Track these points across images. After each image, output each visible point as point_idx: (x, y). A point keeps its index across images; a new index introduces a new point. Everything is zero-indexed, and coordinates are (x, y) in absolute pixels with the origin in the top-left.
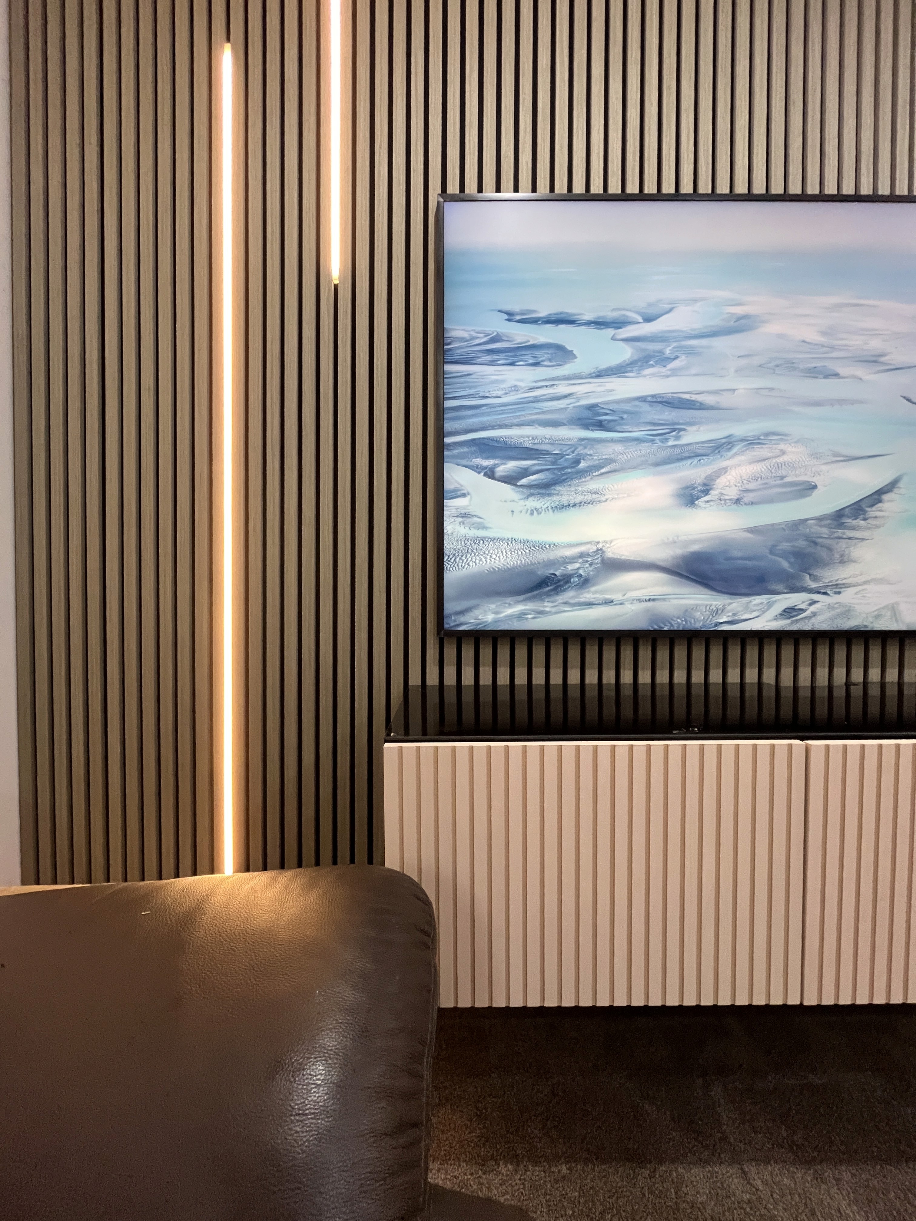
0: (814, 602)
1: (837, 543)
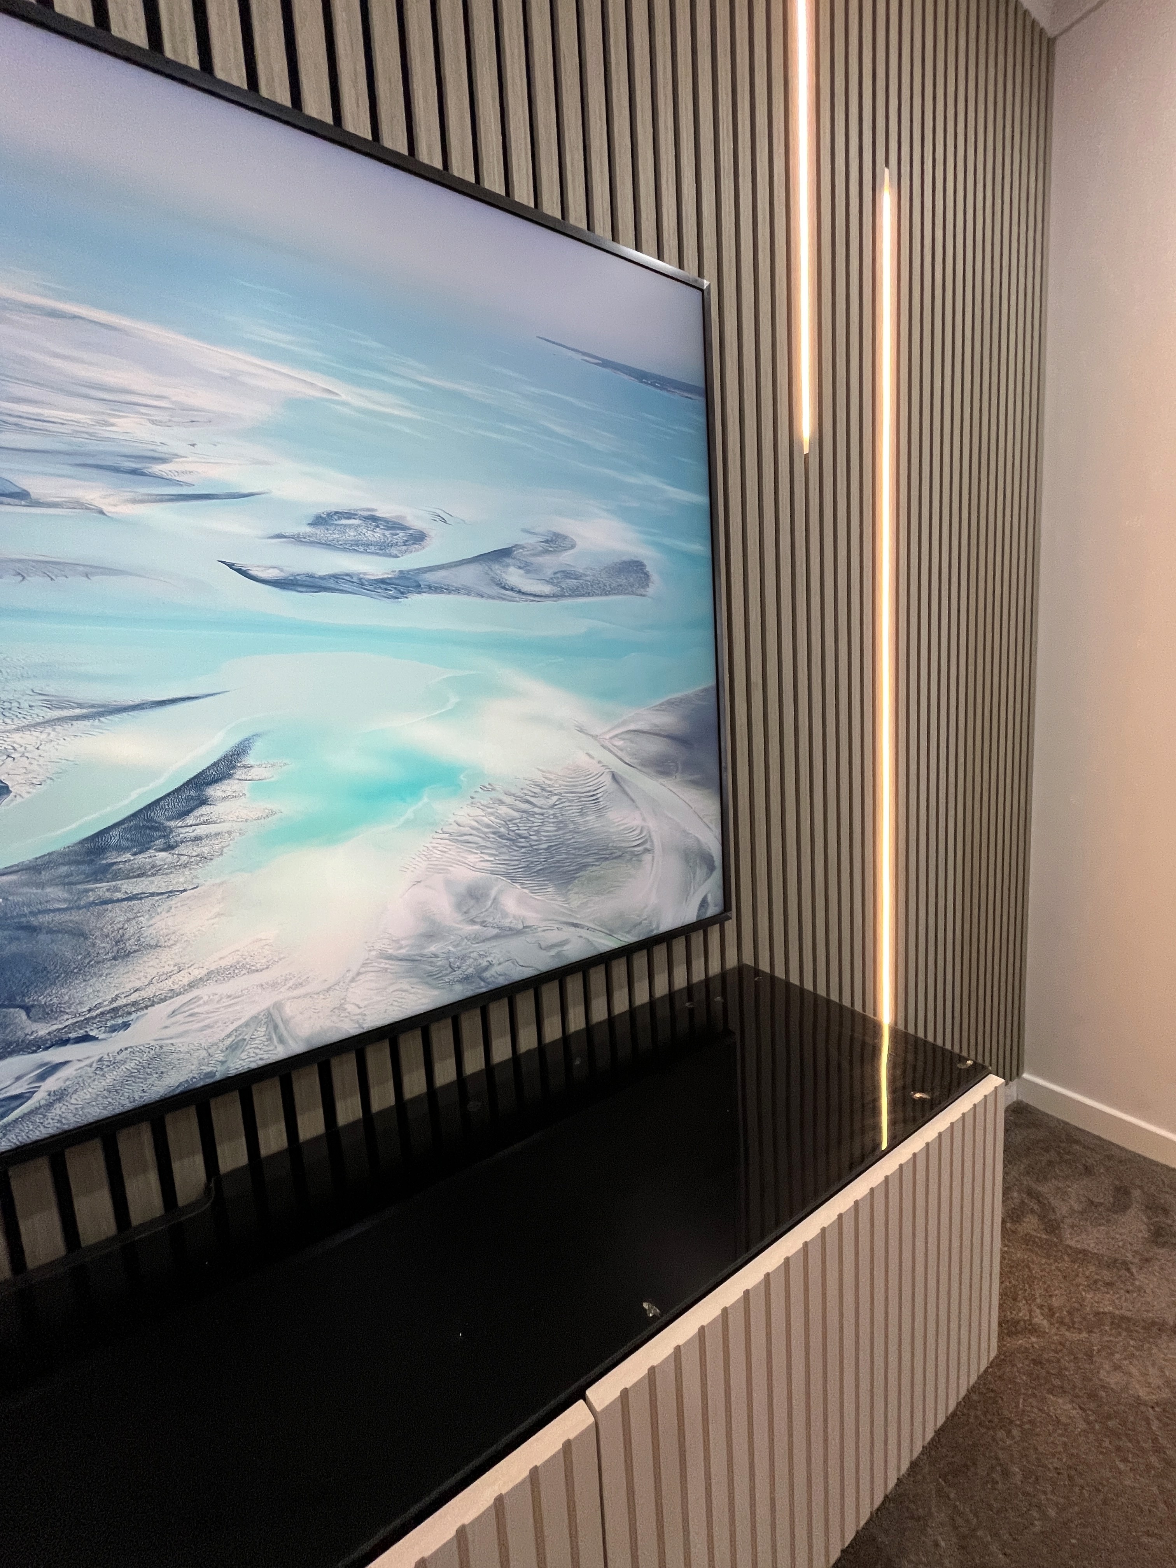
0: (54, 1068)
1: (99, 916)
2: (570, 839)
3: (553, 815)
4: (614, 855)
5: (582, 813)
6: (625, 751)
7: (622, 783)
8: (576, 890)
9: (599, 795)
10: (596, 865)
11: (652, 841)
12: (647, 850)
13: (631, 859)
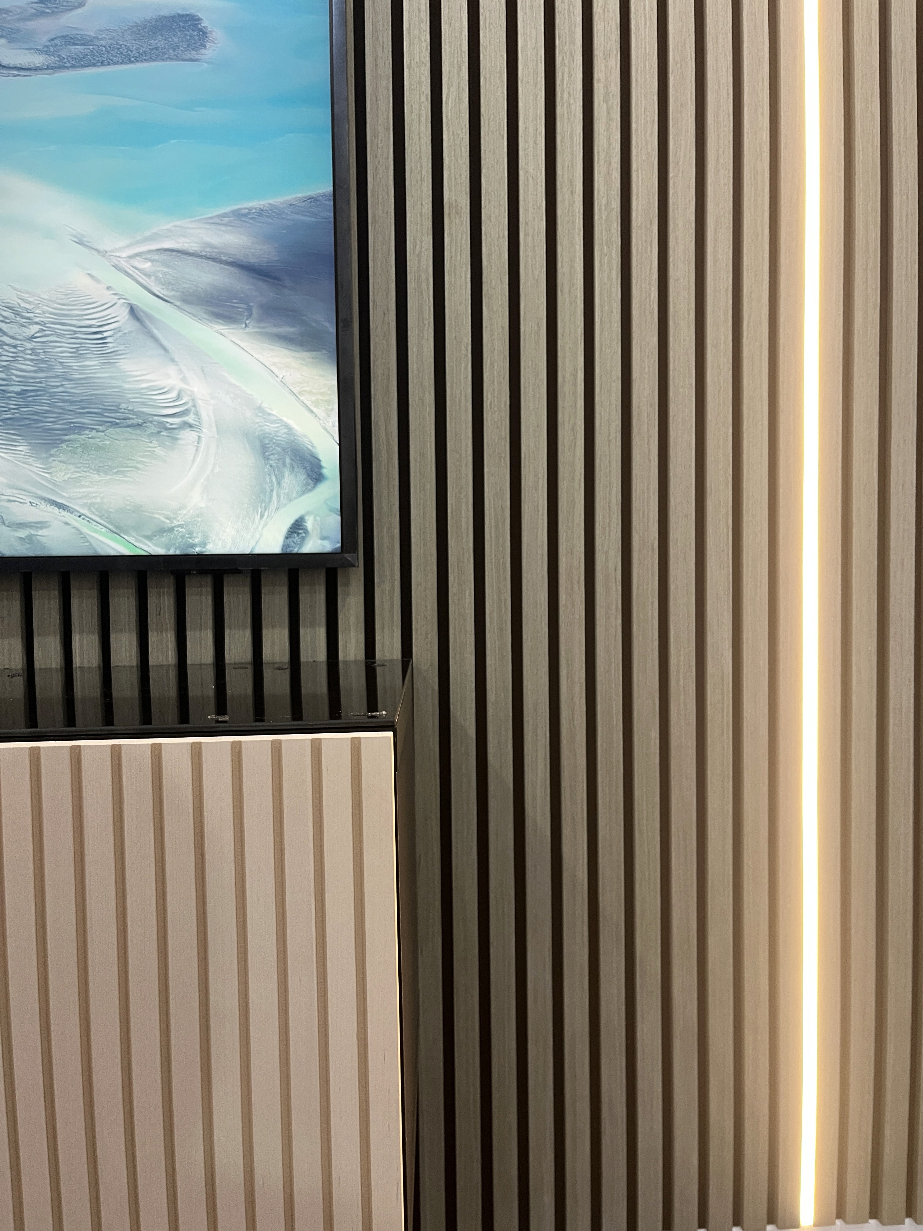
2: (57, 387)
3: (31, 349)
4: (130, 422)
5: (77, 354)
6: (153, 278)
7: (148, 323)
8: (62, 457)
9: (106, 334)
10: (98, 431)
11: (197, 414)
12: (187, 425)
13: (159, 432)
